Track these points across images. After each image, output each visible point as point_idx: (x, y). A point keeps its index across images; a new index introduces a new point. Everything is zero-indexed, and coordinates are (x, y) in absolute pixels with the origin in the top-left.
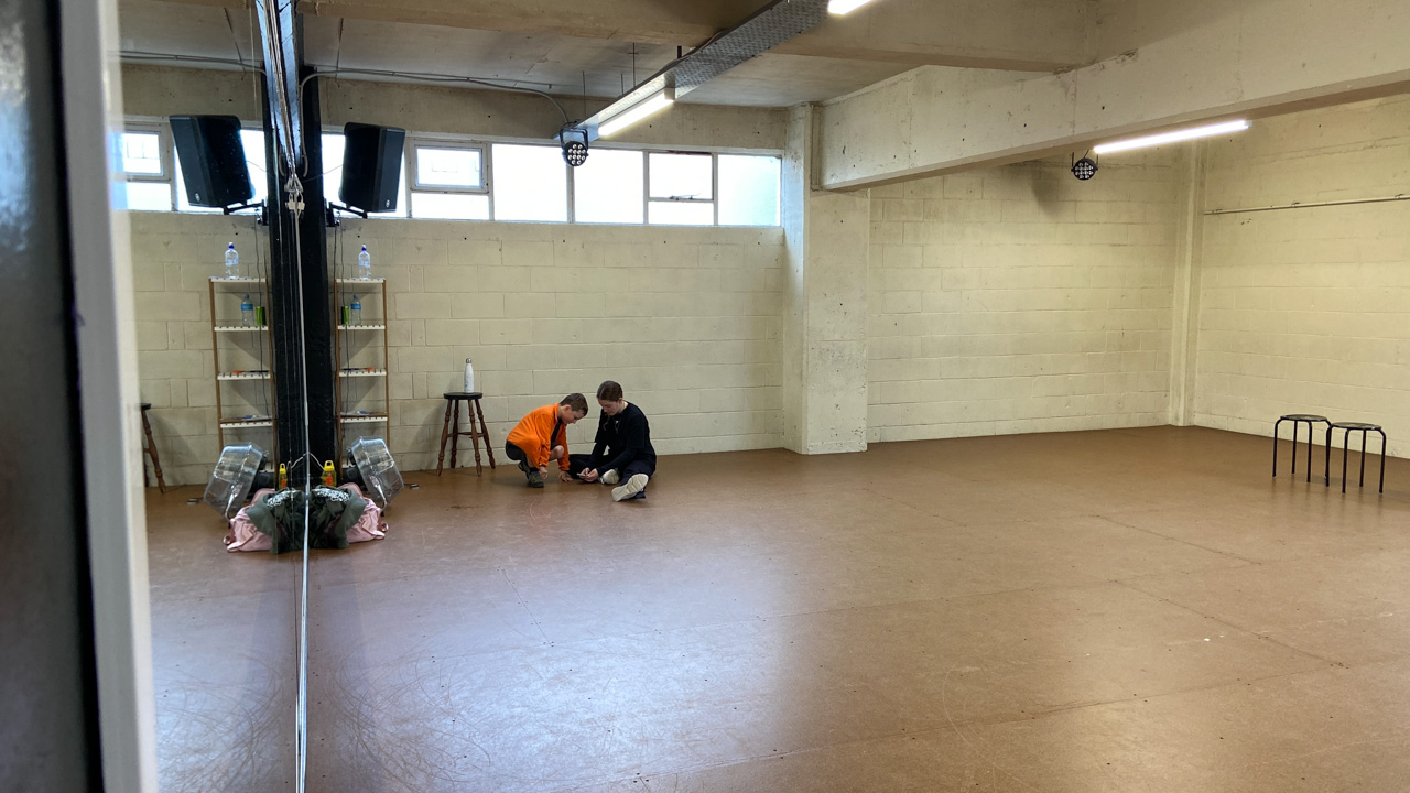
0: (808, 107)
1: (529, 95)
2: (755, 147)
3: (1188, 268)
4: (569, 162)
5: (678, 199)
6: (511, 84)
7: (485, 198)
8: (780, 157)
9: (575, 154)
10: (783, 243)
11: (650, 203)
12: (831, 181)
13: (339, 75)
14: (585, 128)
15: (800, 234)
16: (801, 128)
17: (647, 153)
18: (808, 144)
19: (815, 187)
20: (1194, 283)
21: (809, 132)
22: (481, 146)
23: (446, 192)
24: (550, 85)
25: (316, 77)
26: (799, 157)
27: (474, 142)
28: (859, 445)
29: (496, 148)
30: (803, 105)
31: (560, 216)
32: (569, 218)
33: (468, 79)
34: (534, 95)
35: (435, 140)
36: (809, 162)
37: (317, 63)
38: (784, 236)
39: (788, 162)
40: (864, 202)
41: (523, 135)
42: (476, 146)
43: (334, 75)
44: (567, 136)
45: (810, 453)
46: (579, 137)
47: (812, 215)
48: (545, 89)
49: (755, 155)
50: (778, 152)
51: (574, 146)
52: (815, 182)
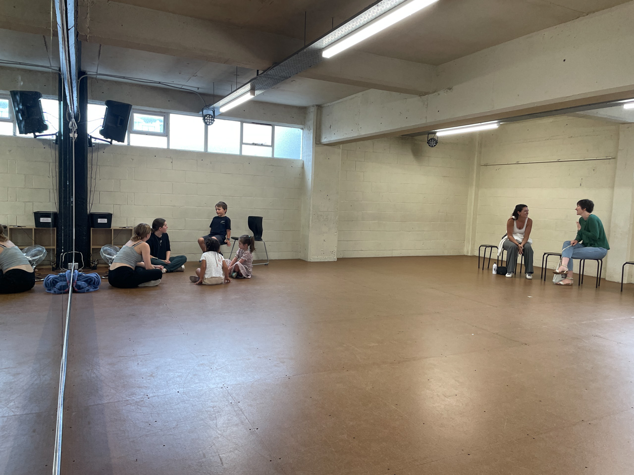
0: (315, 107)
1: (189, 92)
2: (292, 123)
3: (474, 188)
4: (206, 123)
5: (256, 144)
6: (180, 87)
7: (166, 138)
8: (302, 129)
9: (209, 120)
10: (303, 167)
11: (243, 145)
12: (325, 140)
13: (98, 76)
14: (214, 108)
15: (310, 163)
16: (312, 116)
17: (242, 122)
18: (315, 123)
19: (318, 143)
20: (476, 195)
21: (315, 118)
22: (164, 114)
23: (147, 134)
24: (198, 88)
25: (87, 77)
26: (311, 129)
27: (161, 112)
28: (334, 258)
29: (171, 115)
30: (313, 106)
31: (201, 149)
32: (205, 150)
33: (160, 83)
34: (191, 93)
35: (143, 110)
36: (315, 132)
37: (88, 70)
38: (303, 164)
39: (306, 131)
40: (338, 150)
41: (185, 110)
42: (162, 114)
43: (95, 76)
44: (205, 112)
45: (312, 261)
46: (211, 113)
47: (316, 155)
48: (196, 90)
49: (291, 127)
50: (301, 126)
51: (208, 116)
52: (317, 141)
